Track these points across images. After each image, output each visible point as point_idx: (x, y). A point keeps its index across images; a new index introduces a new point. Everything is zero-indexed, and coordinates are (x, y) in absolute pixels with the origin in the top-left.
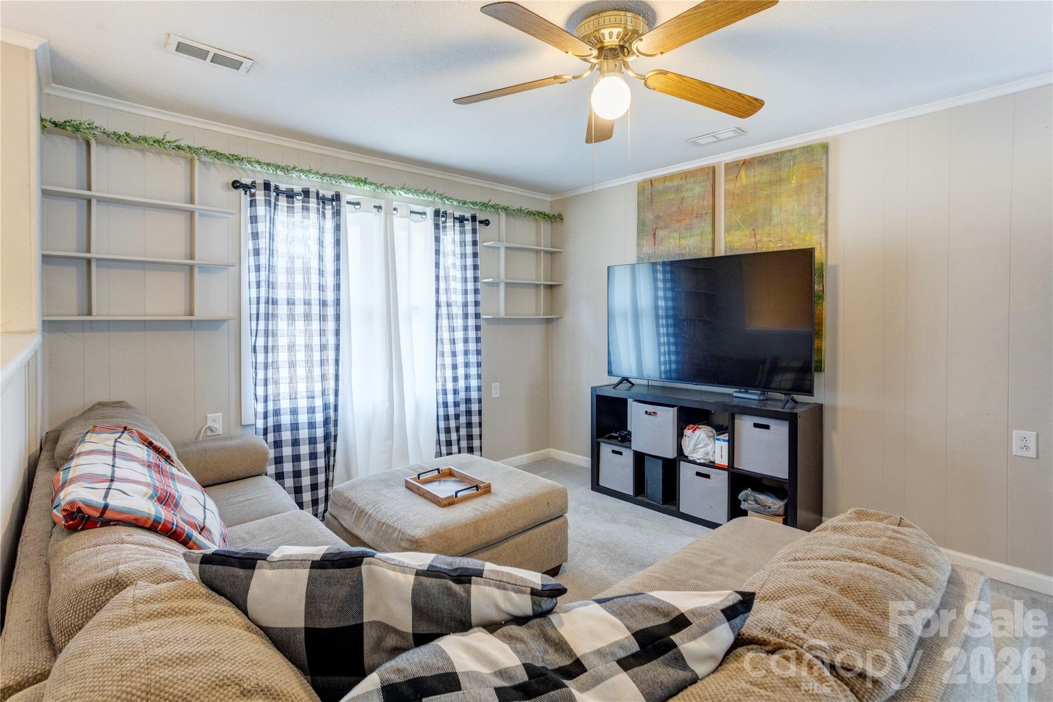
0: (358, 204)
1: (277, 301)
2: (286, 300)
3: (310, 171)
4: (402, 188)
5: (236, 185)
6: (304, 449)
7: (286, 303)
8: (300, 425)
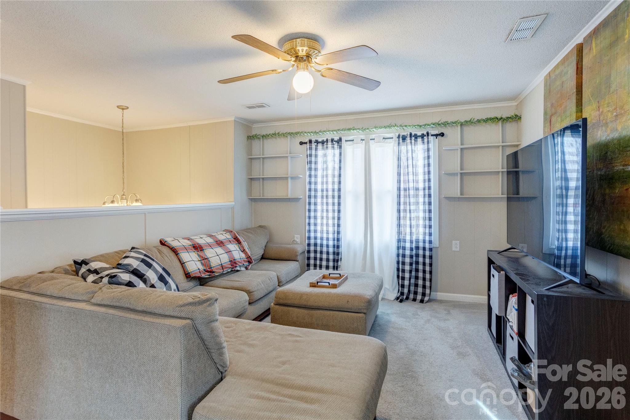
0: (353, 140)
1: (317, 190)
2: (321, 189)
3: (339, 130)
4: (376, 127)
5: (301, 143)
6: (324, 256)
7: (321, 191)
8: (324, 245)
